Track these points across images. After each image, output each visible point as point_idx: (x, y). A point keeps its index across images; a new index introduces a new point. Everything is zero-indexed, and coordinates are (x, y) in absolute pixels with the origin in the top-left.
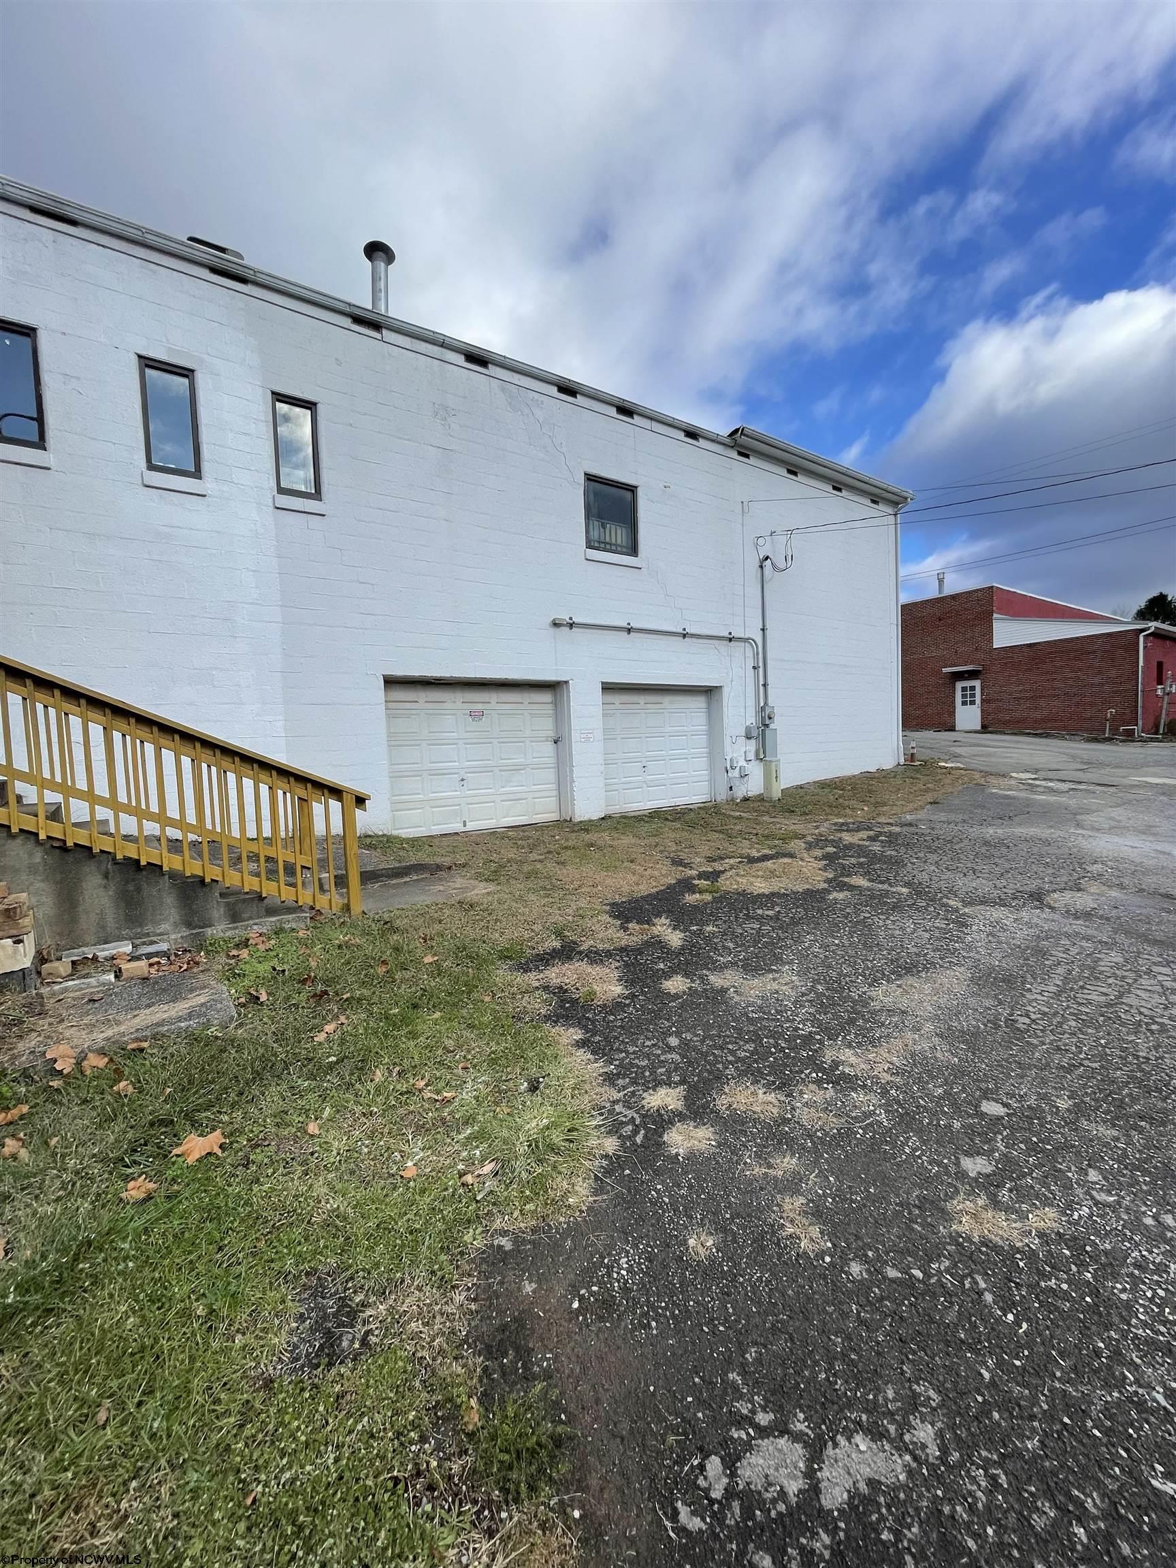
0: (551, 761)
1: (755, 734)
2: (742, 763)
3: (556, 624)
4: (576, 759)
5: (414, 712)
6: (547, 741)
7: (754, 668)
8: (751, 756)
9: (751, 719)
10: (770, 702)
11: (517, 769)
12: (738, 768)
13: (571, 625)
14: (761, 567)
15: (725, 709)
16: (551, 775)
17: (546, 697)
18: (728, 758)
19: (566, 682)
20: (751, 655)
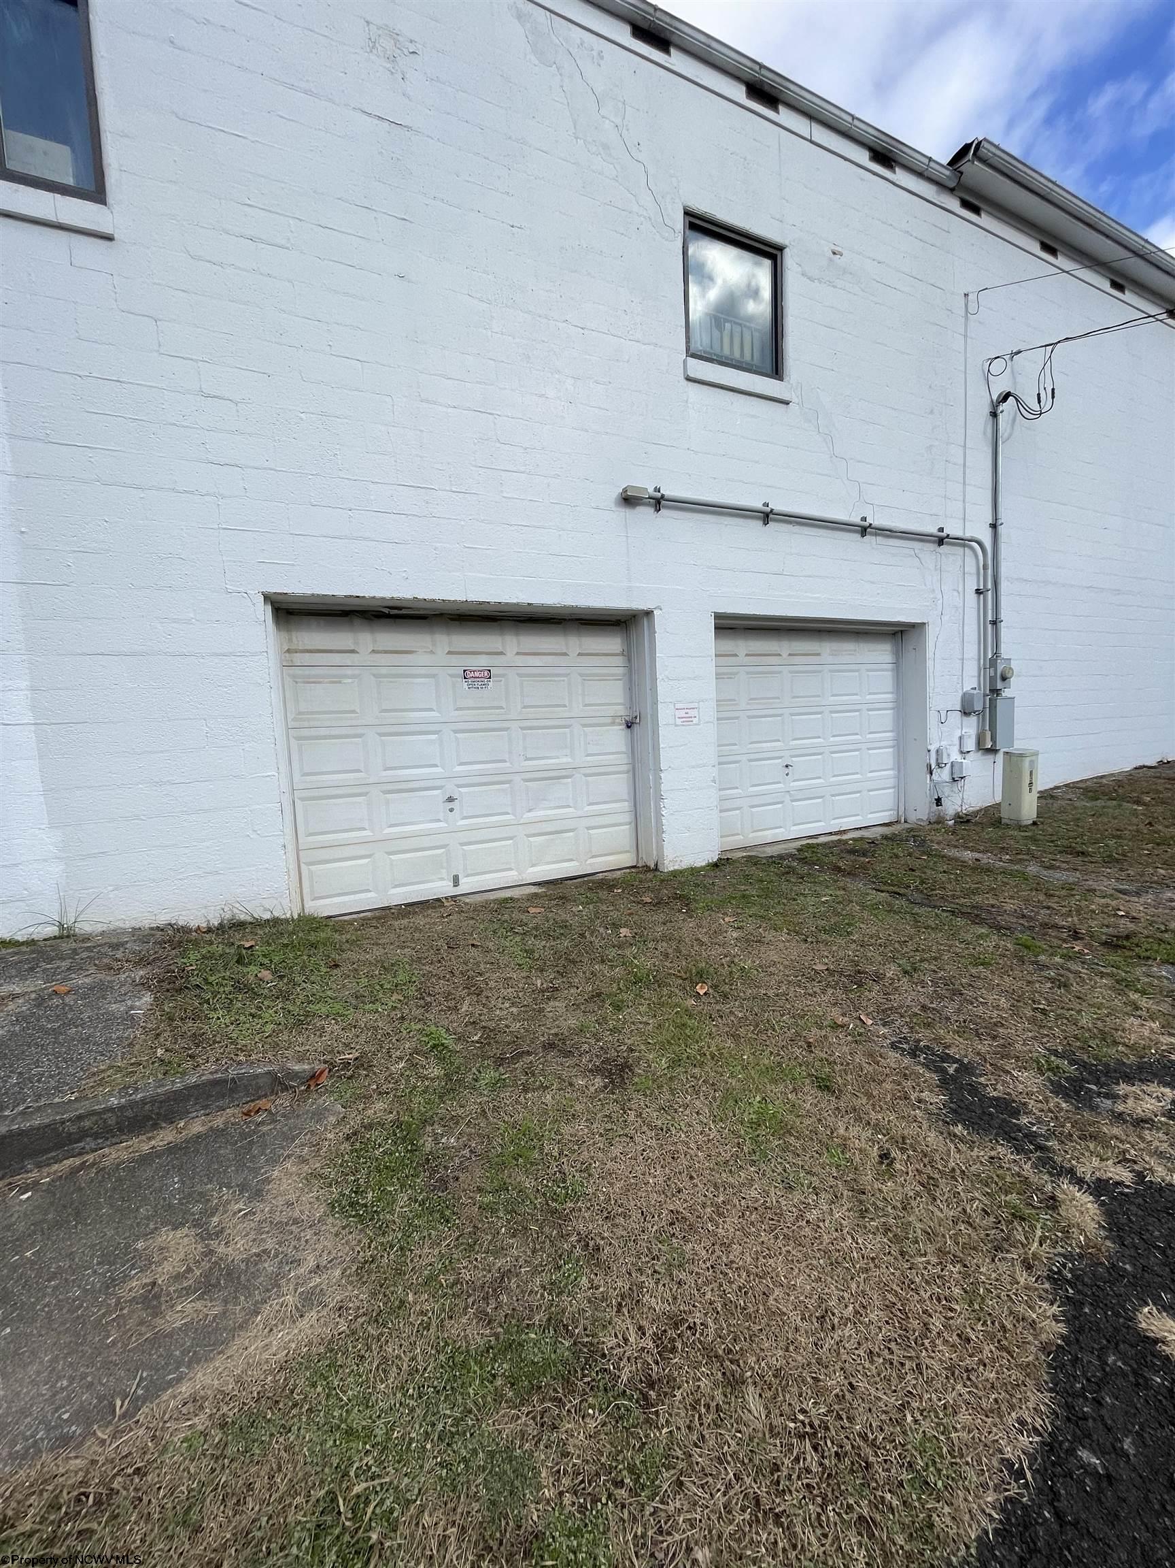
0: (622, 760)
1: (978, 706)
2: (955, 757)
3: (629, 500)
4: (667, 757)
5: (349, 671)
6: (613, 723)
7: (978, 592)
8: (970, 744)
9: (971, 681)
10: (1005, 651)
11: (558, 776)
12: (948, 766)
13: (658, 502)
14: (994, 415)
15: (929, 663)
16: (619, 784)
17: (611, 643)
18: (933, 748)
19: (648, 613)
20: (974, 570)
